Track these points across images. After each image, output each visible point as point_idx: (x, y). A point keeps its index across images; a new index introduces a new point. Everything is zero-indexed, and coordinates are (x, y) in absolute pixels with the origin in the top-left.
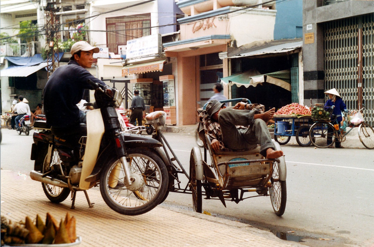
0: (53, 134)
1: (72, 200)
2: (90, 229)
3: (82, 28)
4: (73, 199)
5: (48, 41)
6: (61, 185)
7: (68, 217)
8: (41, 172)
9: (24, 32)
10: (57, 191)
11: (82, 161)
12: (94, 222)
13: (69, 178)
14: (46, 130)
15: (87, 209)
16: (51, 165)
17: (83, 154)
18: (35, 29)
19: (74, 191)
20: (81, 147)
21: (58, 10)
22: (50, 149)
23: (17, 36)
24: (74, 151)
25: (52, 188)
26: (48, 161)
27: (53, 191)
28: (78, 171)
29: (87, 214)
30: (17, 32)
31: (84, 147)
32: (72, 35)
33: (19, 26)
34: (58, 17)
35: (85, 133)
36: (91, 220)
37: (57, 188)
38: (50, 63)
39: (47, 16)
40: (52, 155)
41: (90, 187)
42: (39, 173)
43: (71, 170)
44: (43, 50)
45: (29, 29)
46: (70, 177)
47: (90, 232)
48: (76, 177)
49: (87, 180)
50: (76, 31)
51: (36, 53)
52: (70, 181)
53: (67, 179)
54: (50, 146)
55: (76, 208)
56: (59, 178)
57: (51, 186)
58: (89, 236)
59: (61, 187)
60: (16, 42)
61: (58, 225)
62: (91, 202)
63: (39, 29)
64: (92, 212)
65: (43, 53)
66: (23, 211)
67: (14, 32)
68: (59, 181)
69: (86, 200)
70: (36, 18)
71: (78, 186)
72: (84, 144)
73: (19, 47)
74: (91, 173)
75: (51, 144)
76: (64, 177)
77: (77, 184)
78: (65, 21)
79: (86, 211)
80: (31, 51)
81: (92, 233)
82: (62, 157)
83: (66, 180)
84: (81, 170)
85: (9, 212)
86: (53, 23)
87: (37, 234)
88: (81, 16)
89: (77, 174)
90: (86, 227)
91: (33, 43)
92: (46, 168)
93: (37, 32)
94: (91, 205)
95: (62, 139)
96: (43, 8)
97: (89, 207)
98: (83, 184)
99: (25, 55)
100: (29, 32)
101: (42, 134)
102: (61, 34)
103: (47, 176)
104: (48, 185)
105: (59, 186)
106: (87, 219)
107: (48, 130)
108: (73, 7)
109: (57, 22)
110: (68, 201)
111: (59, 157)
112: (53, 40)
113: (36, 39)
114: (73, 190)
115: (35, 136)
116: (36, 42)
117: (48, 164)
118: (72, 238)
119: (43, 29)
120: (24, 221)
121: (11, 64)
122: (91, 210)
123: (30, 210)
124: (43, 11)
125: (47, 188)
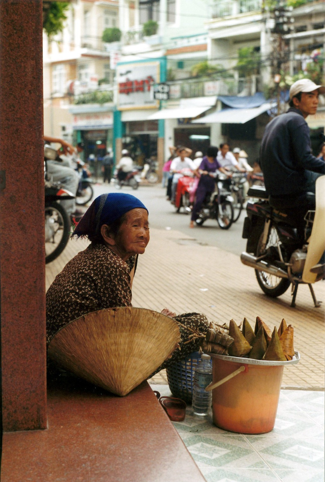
0: (271, 206)
1: (292, 295)
2: (314, 338)
3: (320, 56)
4: (294, 294)
5: (273, 74)
6: (279, 274)
7: (284, 325)
8: (255, 255)
9: (243, 63)
10: (273, 281)
11: (308, 244)
12: (320, 328)
13: (289, 266)
14: (263, 200)
15: (312, 308)
16: (267, 247)
17: (309, 234)
18: (257, 58)
19: (296, 284)
20: (307, 225)
21: (289, 31)
22: (267, 225)
23: (235, 69)
24: (297, 230)
25: (267, 277)
26: (264, 241)
27: (269, 281)
28: (302, 257)
29: (312, 316)
30: (234, 63)
31: (311, 226)
32: (304, 66)
33: (236, 55)
34: (287, 42)
35: (313, 207)
36: (316, 326)
37: (274, 277)
38: (274, 105)
39: (275, 41)
40: (269, 233)
41: (318, 279)
42: (251, 256)
43: (294, 255)
44: (266, 86)
45: (250, 59)
46: (291, 265)
47: (314, 343)
48: (299, 265)
49: (313, 270)
50: (311, 61)
51: (257, 90)
52: (291, 270)
53: (287, 266)
54: (267, 222)
55: (297, 306)
56: (278, 265)
57: (266, 275)
58: (312, 347)
59: (280, 277)
60: (232, 76)
61: (270, 335)
62: (318, 299)
63: (263, 58)
64: (318, 315)
65: (266, 91)
66: (230, 305)
67: (230, 64)
68: (276, 269)
69: (311, 296)
70: (259, 43)
71: (301, 277)
72: (311, 221)
73: (236, 84)
74: (318, 261)
75: (268, 219)
76: (283, 264)
77: (299, 274)
78: (297, 46)
79: (310, 312)
80: (250, 88)
81: (316, 344)
82: (281, 237)
83: (285, 268)
84: (306, 257)
85: (213, 304)
86: (281, 49)
87: (244, 344)
88: (319, 40)
89: (300, 262)
90: (309, 335)
91: (254, 78)
92: (261, 251)
93: (259, 63)
94: (317, 304)
95: (282, 212)
96: (269, 31)
97: (314, 306)
98: (307, 274)
99: (243, 94)
100: (250, 62)
101: (257, 205)
102: (291, 65)
103: (262, 262)
104: (263, 272)
105: (277, 276)
106: (310, 323)
107: (265, 201)
108: (309, 27)
109: (287, 48)
110: (287, 296)
111: (278, 237)
112: (279, 73)
113: (258, 72)
114: (294, 282)
115: (249, 208)
116: (258, 76)
117: (264, 246)
118: (288, 353)
119: (268, 59)
120: (228, 325)
121: (225, 107)
122: (317, 311)
123: (239, 304)
124: (269, 34)
125: (261, 277)
